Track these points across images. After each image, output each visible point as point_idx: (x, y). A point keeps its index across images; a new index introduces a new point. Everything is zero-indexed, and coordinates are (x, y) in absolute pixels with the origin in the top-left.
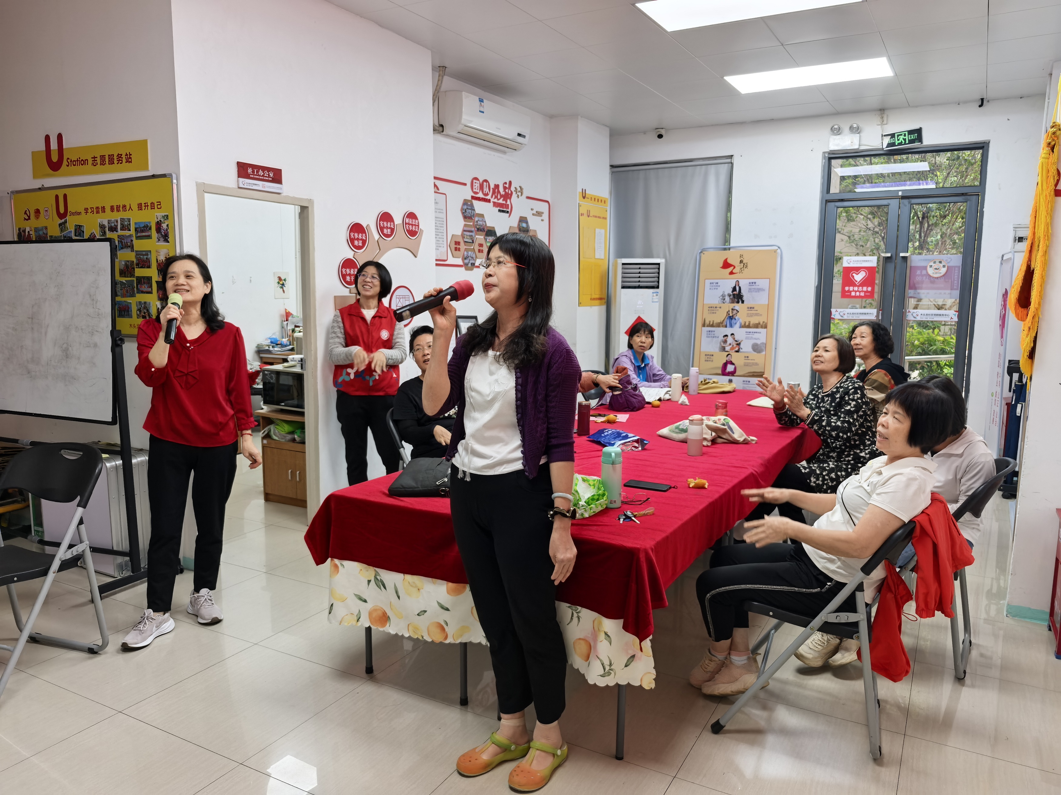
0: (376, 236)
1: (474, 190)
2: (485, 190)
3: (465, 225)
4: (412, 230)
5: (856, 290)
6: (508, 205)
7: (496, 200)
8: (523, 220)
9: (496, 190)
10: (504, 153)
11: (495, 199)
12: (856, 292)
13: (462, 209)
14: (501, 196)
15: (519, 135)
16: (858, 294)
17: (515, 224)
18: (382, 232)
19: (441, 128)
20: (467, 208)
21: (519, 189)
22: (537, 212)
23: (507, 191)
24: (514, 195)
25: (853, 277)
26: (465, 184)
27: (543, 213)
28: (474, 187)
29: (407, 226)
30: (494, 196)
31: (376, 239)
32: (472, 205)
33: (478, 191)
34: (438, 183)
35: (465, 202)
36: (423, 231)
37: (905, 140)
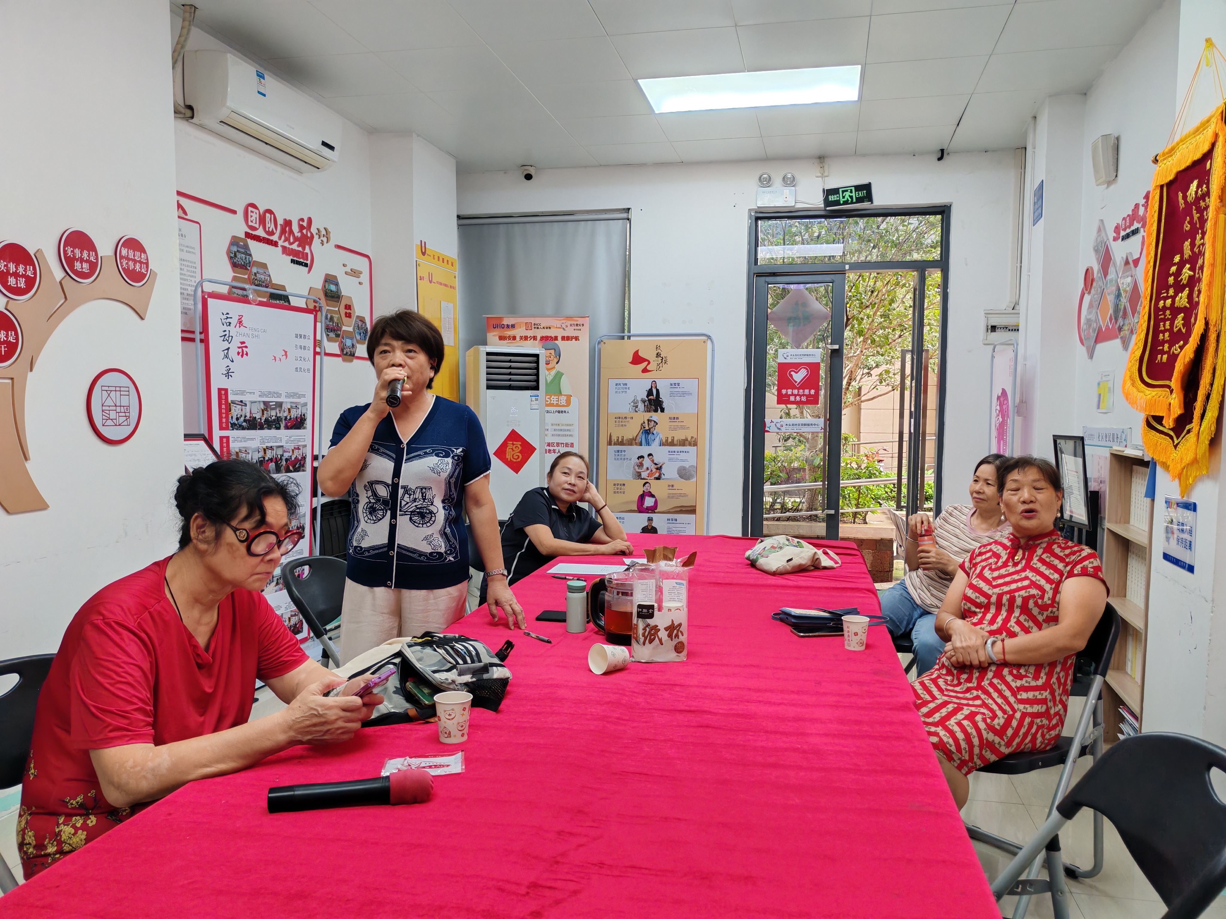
0: (58, 274)
1: (250, 224)
2: (268, 225)
3: (235, 279)
4: (134, 270)
5: (796, 393)
6: (307, 254)
7: (286, 244)
8: (330, 279)
9: (287, 229)
10: (300, 172)
11: (285, 241)
12: (795, 396)
13: (229, 252)
14: (296, 239)
15: (324, 144)
16: (798, 398)
17: (319, 285)
18: (71, 267)
19: (188, 113)
20: (238, 251)
21: (323, 232)
22: (351, 270)
23: (304, 231)
24: (316, 241)
25: (791, 376)
26: (234, 212)
27: (361, 273)
28: (250, 219)
29: (124, 262)
30: (283, 238)
31: (58, 280)
32: (246, 247)
33: (257, 226)
34: (186, 203)
35: (235, 241)
36: (156, 274)
37: (851, 197)
